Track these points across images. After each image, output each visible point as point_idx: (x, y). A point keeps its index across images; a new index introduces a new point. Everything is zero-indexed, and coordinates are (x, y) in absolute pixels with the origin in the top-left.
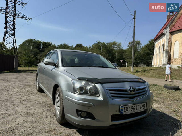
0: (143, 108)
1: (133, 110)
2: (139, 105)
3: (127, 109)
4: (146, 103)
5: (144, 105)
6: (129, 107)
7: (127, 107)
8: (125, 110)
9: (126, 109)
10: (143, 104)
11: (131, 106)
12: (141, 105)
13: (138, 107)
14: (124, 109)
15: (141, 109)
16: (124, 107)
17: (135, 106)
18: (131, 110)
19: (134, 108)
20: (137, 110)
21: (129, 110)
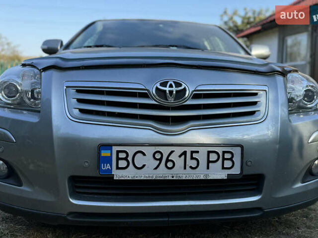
0: (223, 168)
2: (197, 152)
3: (130, 159)
4: (239, 149)
5: (227, 156)
6: (144, 154)
7: (131, 150)
8: (123, 164)
9: (126, 159)
10: (220, 150)
11: (149, 151)
12: (209, 152)
13: (192, 158)
14: (118, 159)
15: (208, 168)
16: (118, 152)
17: (172, 152)
18: (156, 168)
19: (168, 160)
20: (185, 168)
21: (144, 166)
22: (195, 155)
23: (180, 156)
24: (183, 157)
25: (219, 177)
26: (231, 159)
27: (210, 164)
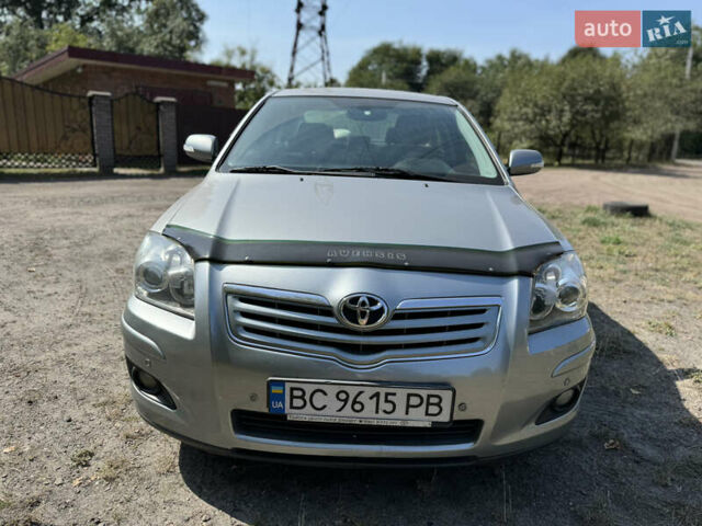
0: (427, 414)
1: (348, 410)
2: (394, 394)
3: (307, 397)
4: (450, 393)
5: (433, 400)
6: (325, 394)
7: (308, 388)
8: (298, 403)
9: (302, 397)
10: (424, 393)
11: (331, 390)
12: (409, 396)
13: (387, 401)
14: (292, 397)
15: (407, 413)
16: (292, 389)
17: (361, 393)
18: (340, 410)
19: (355, 402)
20: (377, 412)
21: (325, 407)
22: (390, 398)
23: (371, 398)
24: (375, 399)
25: (421, 425)
26: (438, 405)
27: (410, 409)
